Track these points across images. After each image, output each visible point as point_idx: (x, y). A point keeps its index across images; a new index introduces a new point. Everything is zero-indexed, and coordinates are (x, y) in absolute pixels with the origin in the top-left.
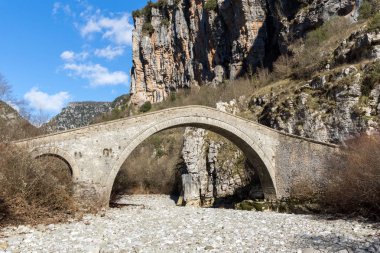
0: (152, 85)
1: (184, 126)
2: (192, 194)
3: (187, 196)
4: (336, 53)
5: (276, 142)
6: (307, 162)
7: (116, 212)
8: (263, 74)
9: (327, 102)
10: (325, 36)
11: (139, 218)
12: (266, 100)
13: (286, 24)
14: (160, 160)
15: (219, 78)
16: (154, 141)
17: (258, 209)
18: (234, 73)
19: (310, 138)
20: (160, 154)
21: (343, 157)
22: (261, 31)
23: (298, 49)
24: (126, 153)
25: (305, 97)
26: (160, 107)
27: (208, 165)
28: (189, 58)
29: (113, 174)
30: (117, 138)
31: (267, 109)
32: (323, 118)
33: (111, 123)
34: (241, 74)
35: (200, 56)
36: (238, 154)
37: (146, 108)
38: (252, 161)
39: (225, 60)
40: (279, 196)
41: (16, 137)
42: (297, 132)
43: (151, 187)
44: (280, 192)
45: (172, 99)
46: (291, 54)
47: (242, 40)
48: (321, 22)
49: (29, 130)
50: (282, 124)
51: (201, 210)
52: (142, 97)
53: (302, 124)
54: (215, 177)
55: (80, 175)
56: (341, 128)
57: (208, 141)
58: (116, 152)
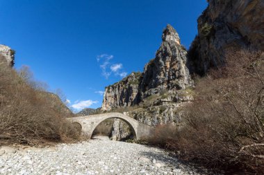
0: (107, 105)
1: (114, 118)
2: (114, 137)
4: (154, 103)
5: (138, 124)
6: (145, 130)
7: (92, 141)
8: (136, 106)
9: (151, 115)
10: (151, 98)
12: (136, 113)
13: (143, 94)
15: (125, 106)
16: (106, 121)
17: (132, 142)
19: (146, 124)
20: (107, 125)
21: (154, 130)
22: (137, 95)
23: (145, 101)
24: (98, 124)
25: (146, 113)
26: (109, 112)
27: (120, 129)
28: (118, 99)
29: (93, 129)
30: (96, 119)
31: (136, 115)
32: (150, 119)
33: (95, 115)
34: (132, 105)
35: (121, 99)
36: (128, 126)
37: (105, 112)
38: (131, 129)
39: (127, 101)
41: (67, 117)
42: (143, 122)
43: (103, 134)
44: (138, 138)
45: (113, 110)
46: (143, 102)
47: (132, 97)
48: (151, 95)
49: (72, 115)
50: (140, 119)
51: (116, 142)
52: (104, 109)
53: (145, 120)
54: (121, 132)
55: (84, 129)
56: (154, 122)
57: (120, 122)
58: (95, 123)
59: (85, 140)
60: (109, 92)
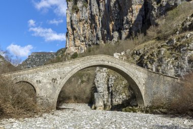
0: (78, 43)
1: (96, 66)
2: (99, 103)
3: (97, 104)
4: (183, 25)
5: (146, 76)
6: (162, 87)
7: (60, 112)
8: (141, 36)
9: (176, 53)
10: (177, 14)
11: (72, 115)
12: (142, 52)
13: (156, 7)
14: (83, 85)
15: (115, 39)
16: (79, 75)
17: (134, 111)
18: (124, 36)
19: (164, 74)
20: (82, 82)
21: (182, 85)
22: (141, 10)
23: (161, 22)
24: (64, 81)
25: (163, 50)
26: (83, 55)
27: (108, 88)
28: (99, 27)
29: (58, 92)
30: (59, 73)
31: (142, 57)
32: (173, 63)
33: (56, 64)
35: (105, 26)
36: (125, 82)
37: (75, 56)
38: (132, 86)
40: (146, 105)
41: (4, 72)
42: (157, 70)
43: (78, 100)
45: (89, 51)
46: (157, 25)
47: (129, 16)
48: (176, 5)
50: (149, 66)
51: (104, 112)
52: (73, 50)
53: (161, 66)
54: (112, 95)
55: (40, 92)
56: (182, 68)
57: (108, 75)
58: (59, 81)
59: (48, 112)
60: (76, 10)
